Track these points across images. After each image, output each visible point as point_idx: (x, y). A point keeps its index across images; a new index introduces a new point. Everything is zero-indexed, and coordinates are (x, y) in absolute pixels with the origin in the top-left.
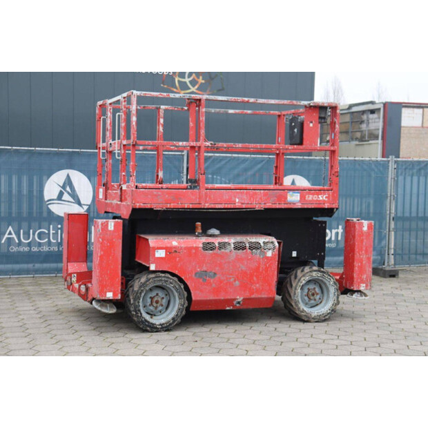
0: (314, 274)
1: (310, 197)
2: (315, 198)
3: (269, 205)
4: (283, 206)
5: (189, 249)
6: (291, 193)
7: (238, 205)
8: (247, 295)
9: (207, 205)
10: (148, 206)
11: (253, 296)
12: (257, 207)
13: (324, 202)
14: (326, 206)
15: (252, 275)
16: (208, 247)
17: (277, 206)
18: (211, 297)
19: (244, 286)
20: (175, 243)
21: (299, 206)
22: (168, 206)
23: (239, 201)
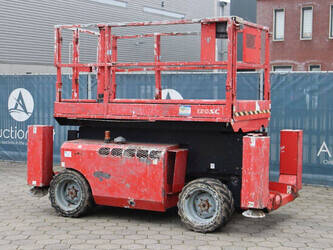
0: (199, 185)
1: (201, 111)
2: (206, 112)
3: (162, 118)
4: (174, 119)
5: (89, 152)
6: (182, 107)
7: (134, 117)
8: (137, 197)
9: (108, 117)
10: (64, 116)
11: (143, 199)
12: (150, 119)
13: (216, 116)
14: (217, 120)
15: (140, 180)
16: (104, 151)
17: (169, 119)
18: (107, 195)
19: (134, 189)
20: (80, 147)
21: (190, 119)
22: (79, 116)
23: (136, 113)
